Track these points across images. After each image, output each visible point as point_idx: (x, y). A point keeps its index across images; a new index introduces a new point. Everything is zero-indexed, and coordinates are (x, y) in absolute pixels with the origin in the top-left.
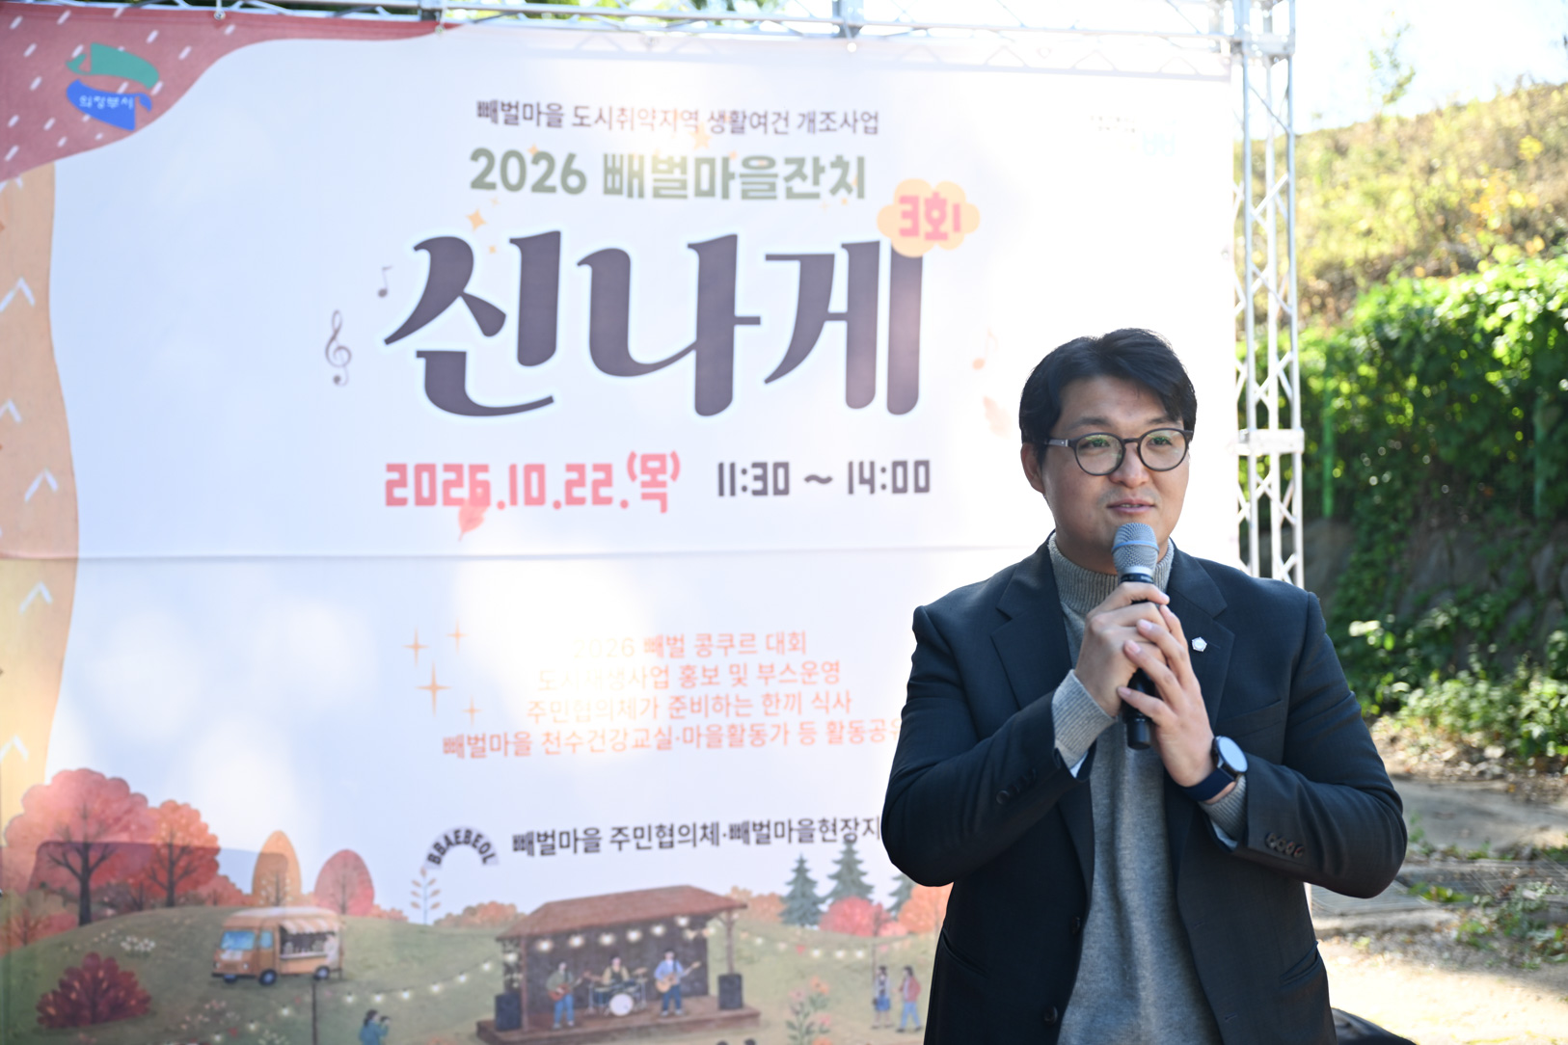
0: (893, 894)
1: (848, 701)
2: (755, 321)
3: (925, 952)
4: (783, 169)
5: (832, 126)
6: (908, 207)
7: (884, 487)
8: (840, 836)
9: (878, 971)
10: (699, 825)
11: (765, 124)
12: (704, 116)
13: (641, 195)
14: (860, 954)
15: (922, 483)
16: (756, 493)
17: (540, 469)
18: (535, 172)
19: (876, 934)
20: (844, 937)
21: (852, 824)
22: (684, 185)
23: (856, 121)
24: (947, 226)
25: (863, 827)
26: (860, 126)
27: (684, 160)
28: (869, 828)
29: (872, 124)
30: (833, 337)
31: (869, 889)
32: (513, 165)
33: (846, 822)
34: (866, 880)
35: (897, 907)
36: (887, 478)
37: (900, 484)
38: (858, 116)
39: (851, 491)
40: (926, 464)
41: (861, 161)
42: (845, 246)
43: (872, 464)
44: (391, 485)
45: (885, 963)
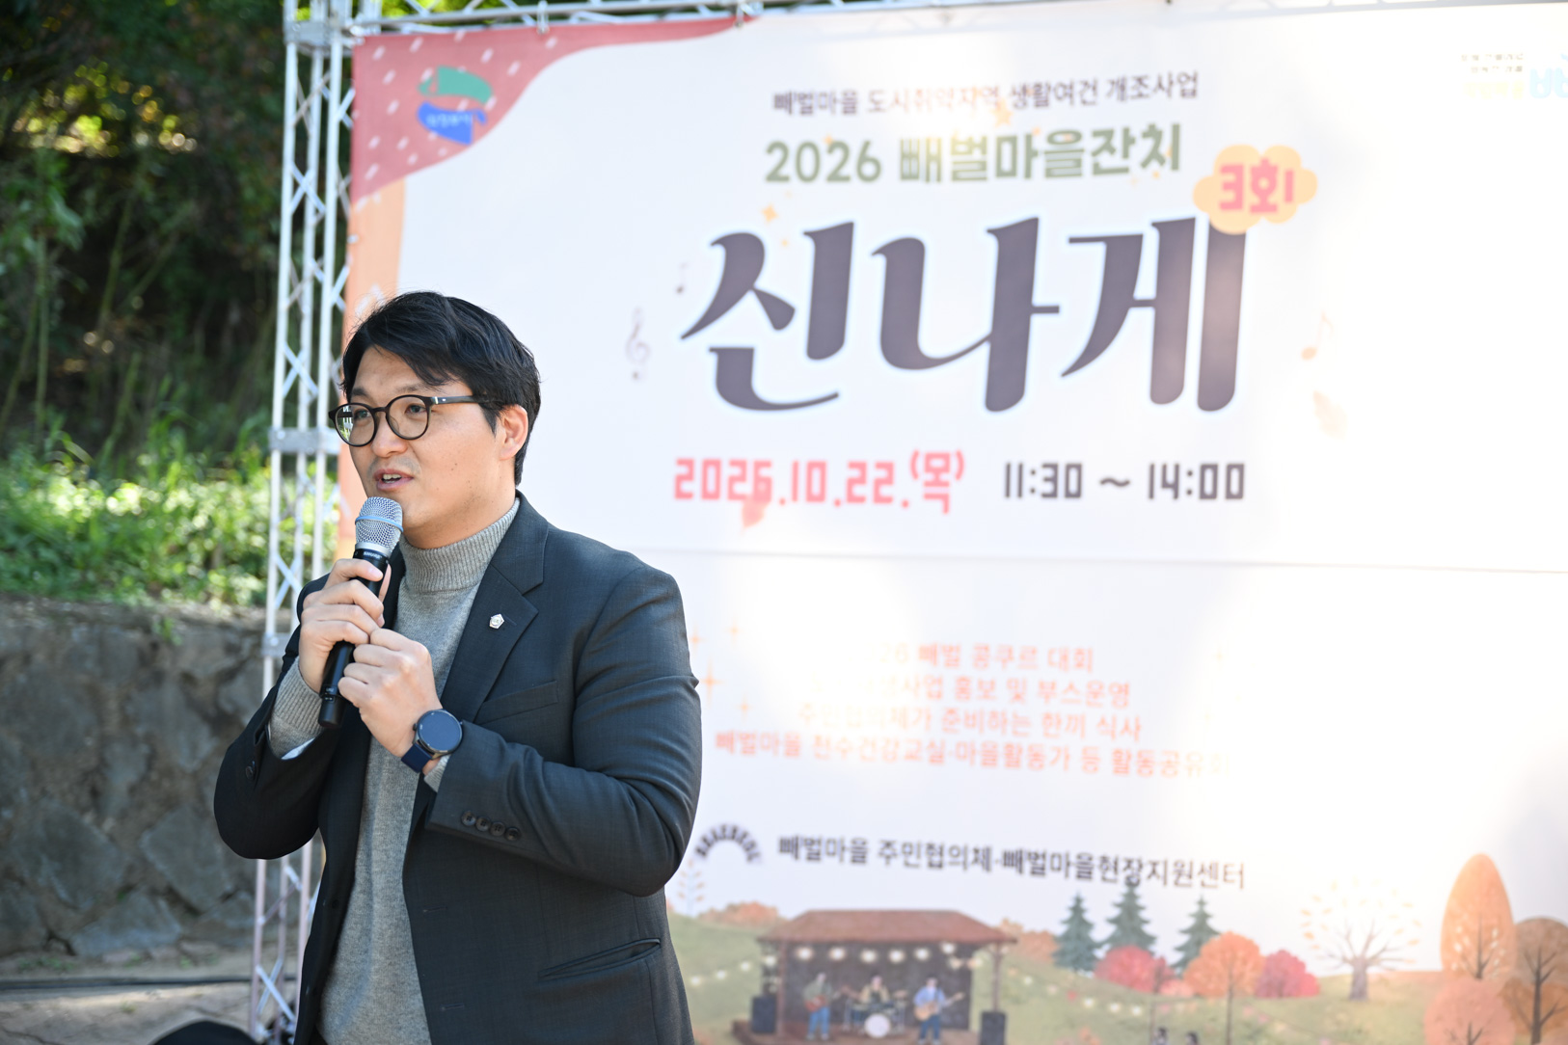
0: (1179, 949)
1: (1138, 728)
2: (1054, 310)
3: (1213, 1020)
4: (1090, 143)
5: (1144, 91)
6: (1230, 178)
7: (1189, 492)
8: (1122, 876)
9: (1156, 1033)
10: (971, 847)
11: (1071, 96)
12: (1005, 92)
13: (939, 179)
14: (1137, 1011)
15: (1235, 489)
16: (1045, 496)
17: (821, 466)
18: (829, 162)
19: (1156, 990)
20: (1120, 989)
21: (1135, 865)
22: (983, 166)
23: (1171, 83)
24: (1277, 197)
25: (1147, 870)
26: (1176, 89)
27: (984, 140)
28: (1154, 872)
29: (1190, 86)
30: (1139, 325)
31: (1151, 939)
32: (808, 156)
33: (1129, 863)
34: (1148, 929)
35: (1183, 963)
36: (1193, 483)
37: (1208, 489)
38: (1174, 78)
39: (1151, 495)
40: (1241, 468)
41: (1176, 129)
42: (1156, 225)
43: (1177, 468)
44: (680, 479)
45: (1166, 1025)
